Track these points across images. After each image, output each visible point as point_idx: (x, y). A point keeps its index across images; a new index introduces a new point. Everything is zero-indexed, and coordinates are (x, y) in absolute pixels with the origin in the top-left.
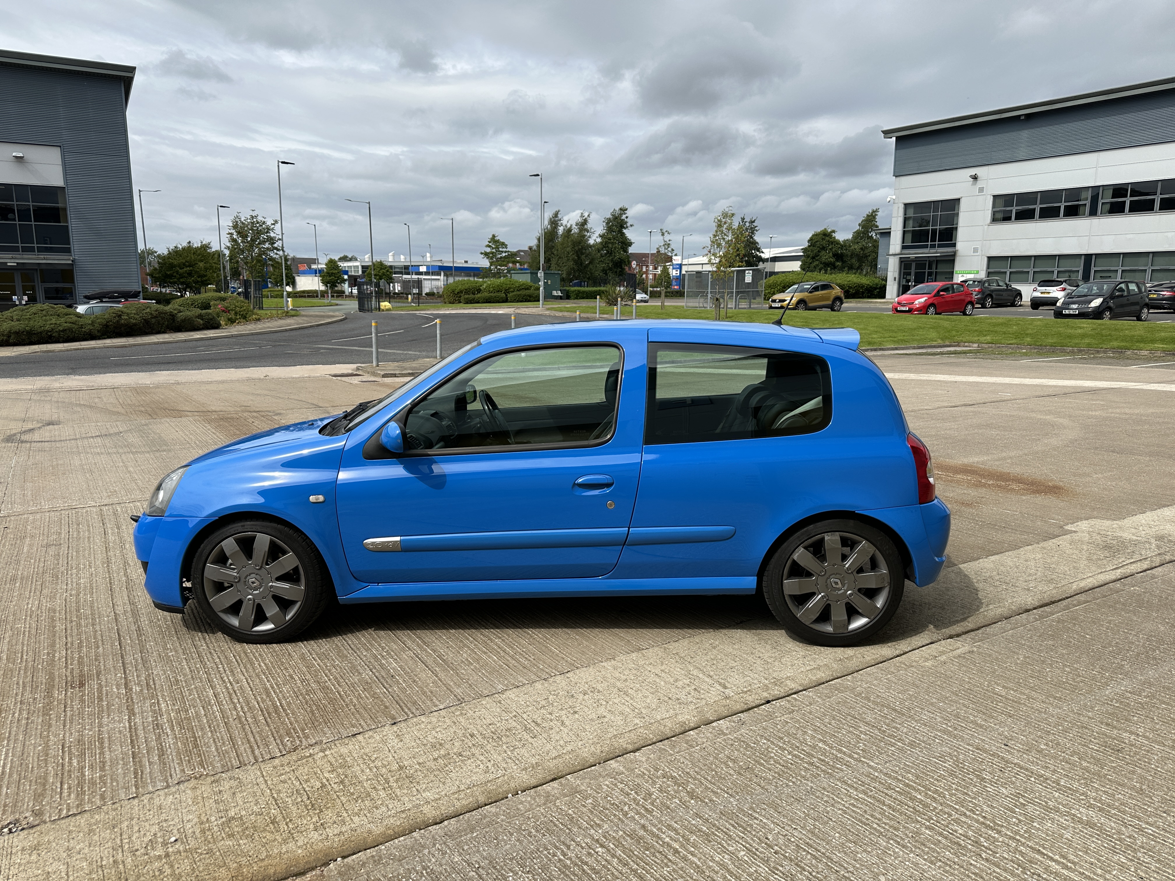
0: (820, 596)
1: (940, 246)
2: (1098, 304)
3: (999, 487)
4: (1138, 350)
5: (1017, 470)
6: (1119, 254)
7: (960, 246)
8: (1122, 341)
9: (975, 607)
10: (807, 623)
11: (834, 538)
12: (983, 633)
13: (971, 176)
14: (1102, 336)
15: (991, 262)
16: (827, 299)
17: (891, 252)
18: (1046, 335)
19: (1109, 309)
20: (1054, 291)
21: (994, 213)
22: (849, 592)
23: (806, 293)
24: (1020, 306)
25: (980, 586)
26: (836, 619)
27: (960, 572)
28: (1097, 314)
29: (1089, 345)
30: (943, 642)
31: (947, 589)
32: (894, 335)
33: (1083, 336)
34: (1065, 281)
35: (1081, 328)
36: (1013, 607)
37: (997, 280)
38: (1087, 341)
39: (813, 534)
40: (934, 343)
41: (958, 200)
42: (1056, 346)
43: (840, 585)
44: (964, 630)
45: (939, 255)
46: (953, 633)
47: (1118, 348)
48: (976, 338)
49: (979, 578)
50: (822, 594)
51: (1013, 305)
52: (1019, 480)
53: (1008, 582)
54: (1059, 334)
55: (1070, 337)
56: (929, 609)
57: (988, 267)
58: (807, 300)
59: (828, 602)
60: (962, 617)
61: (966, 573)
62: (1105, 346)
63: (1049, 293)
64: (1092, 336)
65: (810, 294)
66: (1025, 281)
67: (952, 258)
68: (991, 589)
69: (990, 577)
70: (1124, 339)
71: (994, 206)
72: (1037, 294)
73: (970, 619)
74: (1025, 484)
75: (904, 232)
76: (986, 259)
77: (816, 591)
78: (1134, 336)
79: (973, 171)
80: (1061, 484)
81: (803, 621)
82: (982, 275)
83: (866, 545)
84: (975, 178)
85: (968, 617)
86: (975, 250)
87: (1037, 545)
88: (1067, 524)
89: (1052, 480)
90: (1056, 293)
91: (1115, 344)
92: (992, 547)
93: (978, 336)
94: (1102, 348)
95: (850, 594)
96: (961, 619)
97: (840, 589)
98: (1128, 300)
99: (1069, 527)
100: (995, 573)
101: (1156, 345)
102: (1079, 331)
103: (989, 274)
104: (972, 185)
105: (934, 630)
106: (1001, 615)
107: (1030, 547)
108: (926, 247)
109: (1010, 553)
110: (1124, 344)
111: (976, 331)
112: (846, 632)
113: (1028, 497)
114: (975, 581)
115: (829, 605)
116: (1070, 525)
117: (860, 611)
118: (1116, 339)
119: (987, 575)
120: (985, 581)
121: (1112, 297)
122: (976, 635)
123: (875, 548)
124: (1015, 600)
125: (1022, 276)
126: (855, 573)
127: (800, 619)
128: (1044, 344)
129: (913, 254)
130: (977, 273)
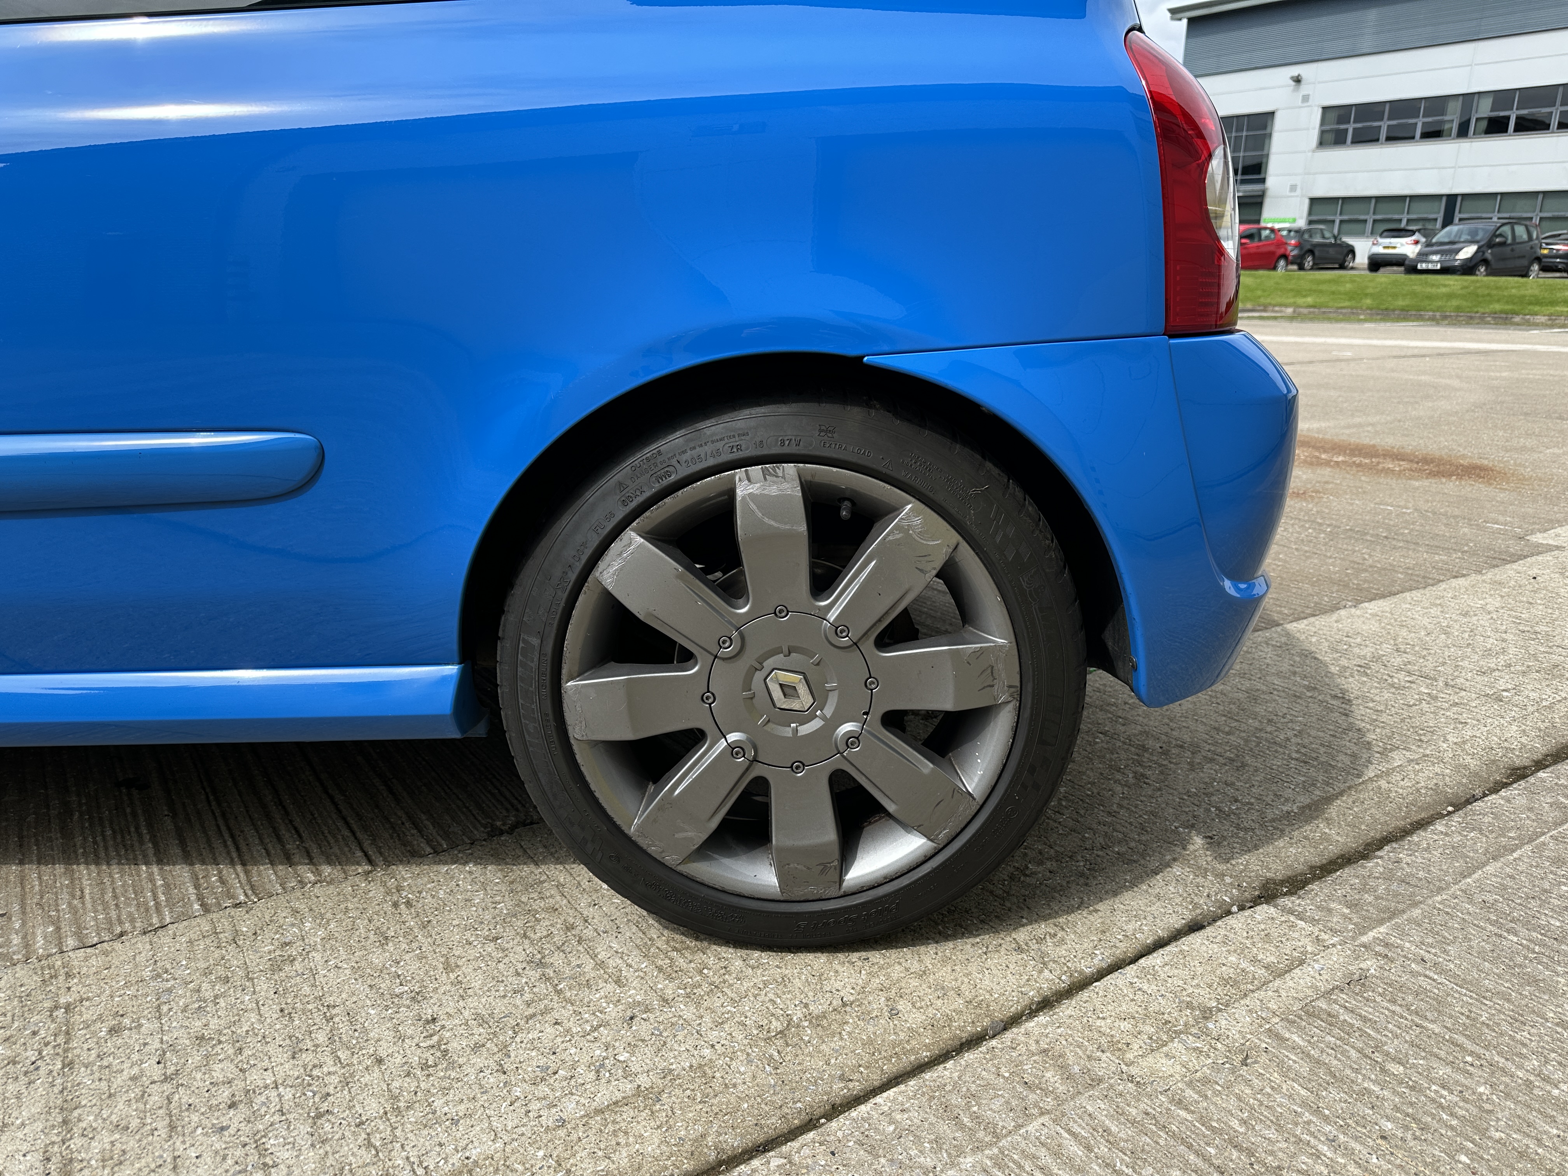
0: (723, 744)
1: (1242, 182)
2: (1469, 255)
3: (1359, 465)
4: (1531, 315)
5: (1389, 441)
6: (1495, 195)
7: (1271, 182)
8: (1507, 303)
9: (1343, 760)
10: (671, 859)
11: (773, 490)
12: (1389, 877)
13: (1292, 78)
14: (1478, 296)
15: (1314, 206)
18: (1395, 296)
19: (1485, 262)
20: (1402, 245)
21: (1322, 133)
22: (848, 727)
24: (1352, 268)
25: (1352, 685)
26: (789, 843)
27: (1288, 645)
28: (1468, 268)
29: (1458, 309)
30: (1237, 922)
31: (1253, 697)
33: (1450, 296)
34: (1419, 231)
35: (1445, 286)
36: (1468, 759)
37: (1321, 230)
38: (1455, 303)
39: (684, 471)
41: (1272, 114)
42: (1408, 311)
43: (805, 700)
44: (1317, 861)
46: (1277, 870)
47: (1501, 312)
48: (1292, 300)
49: (1344, 662)
50: (733, 737)
51: (1342, 267)
52: (1398, 456)
53: (1432, 674)
54: (1414, 294)
55: (1430, 297)
56: (1192, 767)
57: (1310, 212)
59: (758, 771)
60: (1304, 800)
61: (1306, 646)
62: (1481, 310)
63: (1394, 247)
64: (1463, 297)
66: (1361, 234)
67: (1259, 200)
68: (1387, 695)
69: (1377, 659)
70: (1510, 300)
71: (1323, 122)
72: (1379, 250)
73: (1333, 811)
74: (1412, 461)
76: (1307, 202)
77: (707, 725)
78: (1524, 296)
79: (1295, 70)
80: (1486, 462)
81: (652, 850)
82: (1302, 223)
83: (917, 521)
84: (1298, 80)
85: (1329, 800)
86: (1293, 188)
87: (1479, 577)
88: (1533, 532)
89: (1464, 457)
90: (1407, 247)
91: (1497, 307)
92: (1365, 581)
93: (1295, 296)
94: (1477, 312)
95: (849, 736)
96: (1302, 809)
97: (804, 717)
98: (1512, 250)
99: (1538, 538)
100: (1387, 648)
101: (1558, 308)
102: (1444, 290)
103: (1310, 222)
104: (1293, 90)
105: (1206, 858)
106: (1436, 789)
107: (1461, 581)
109: (1416, 595)
111: (1292, 290)
112: (833, 892)
113: (1426, 483)
114: (1334, 669)
115: (760, 786)
116: (1539, 535)
117: (891, 808)
118: (1498, 301)
119: (1368, 652)
120: (1363, 669)
121: (1490, 245)
122: (1364, 888)
123: (954, 537)
124: (1468, 733)
125: (1356, 225)
126: (868, 646)
127: (642, 842)
128: (1392, 307)
130: (1294, 221)
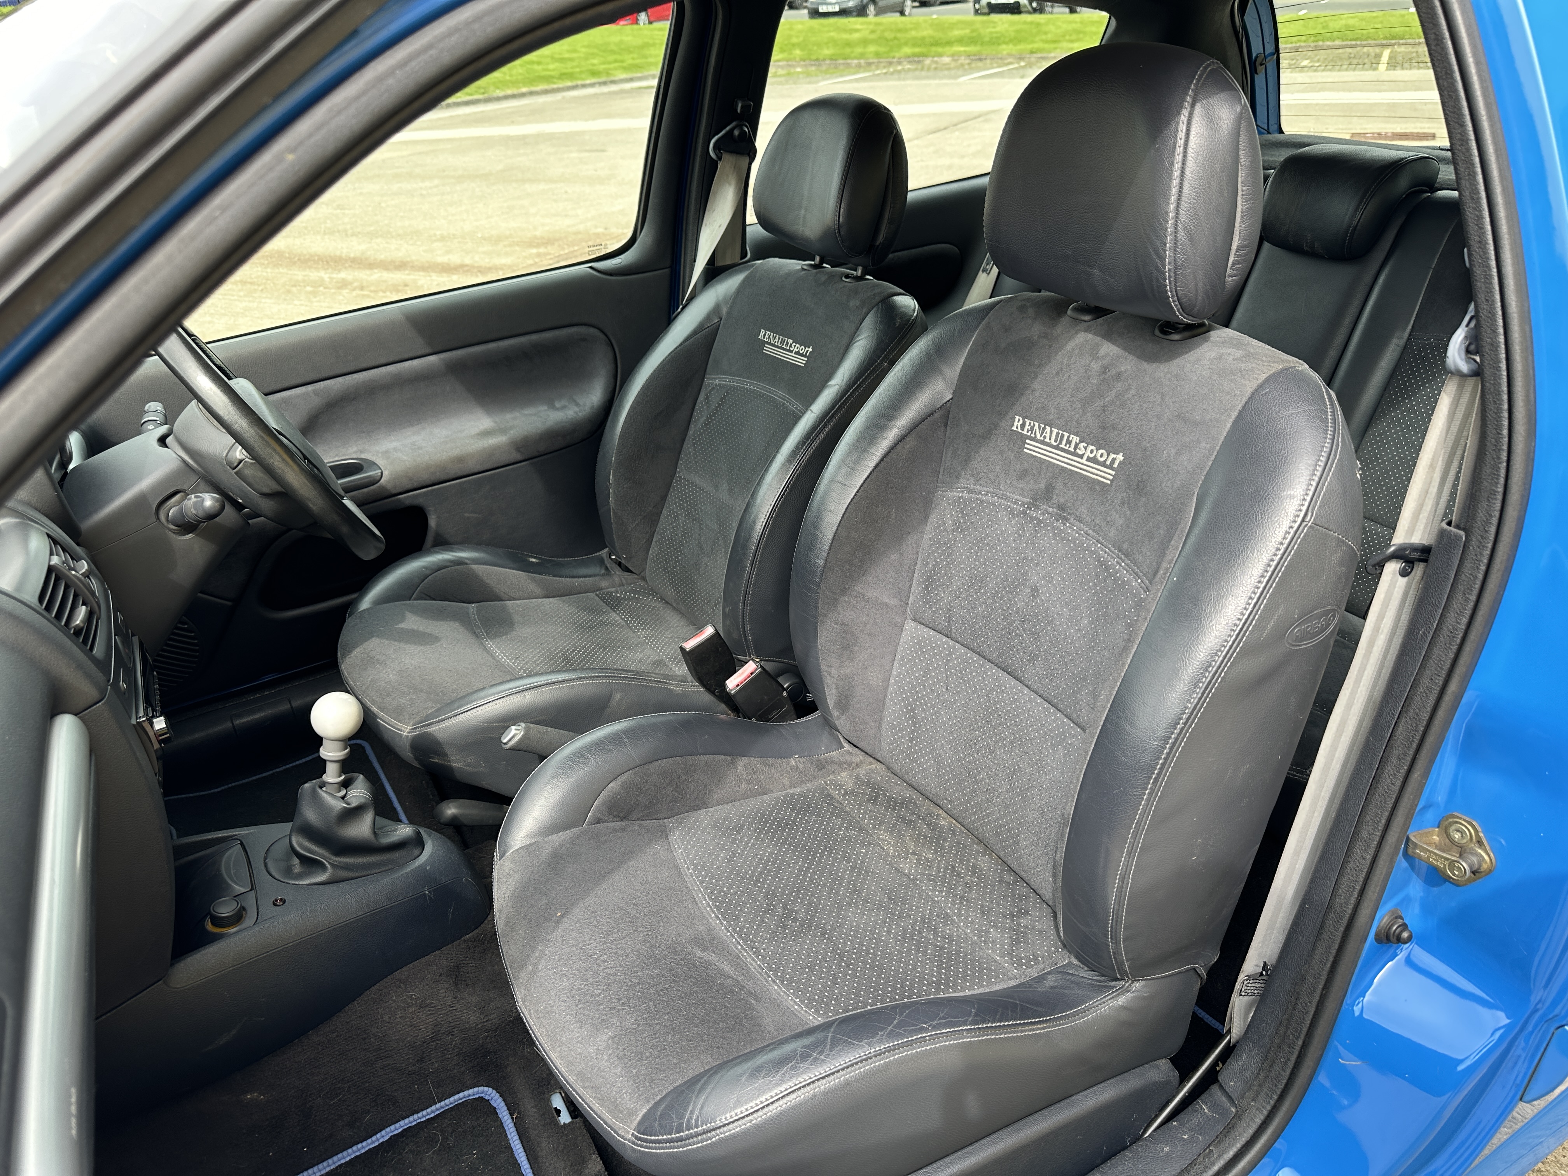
4: (938, 56)
28: (862, 9)
42: (836, 60)
47: (914, 55)
54: (833, 41)
62: (897, 55)
64: (876, 42)
101: (955, 48)
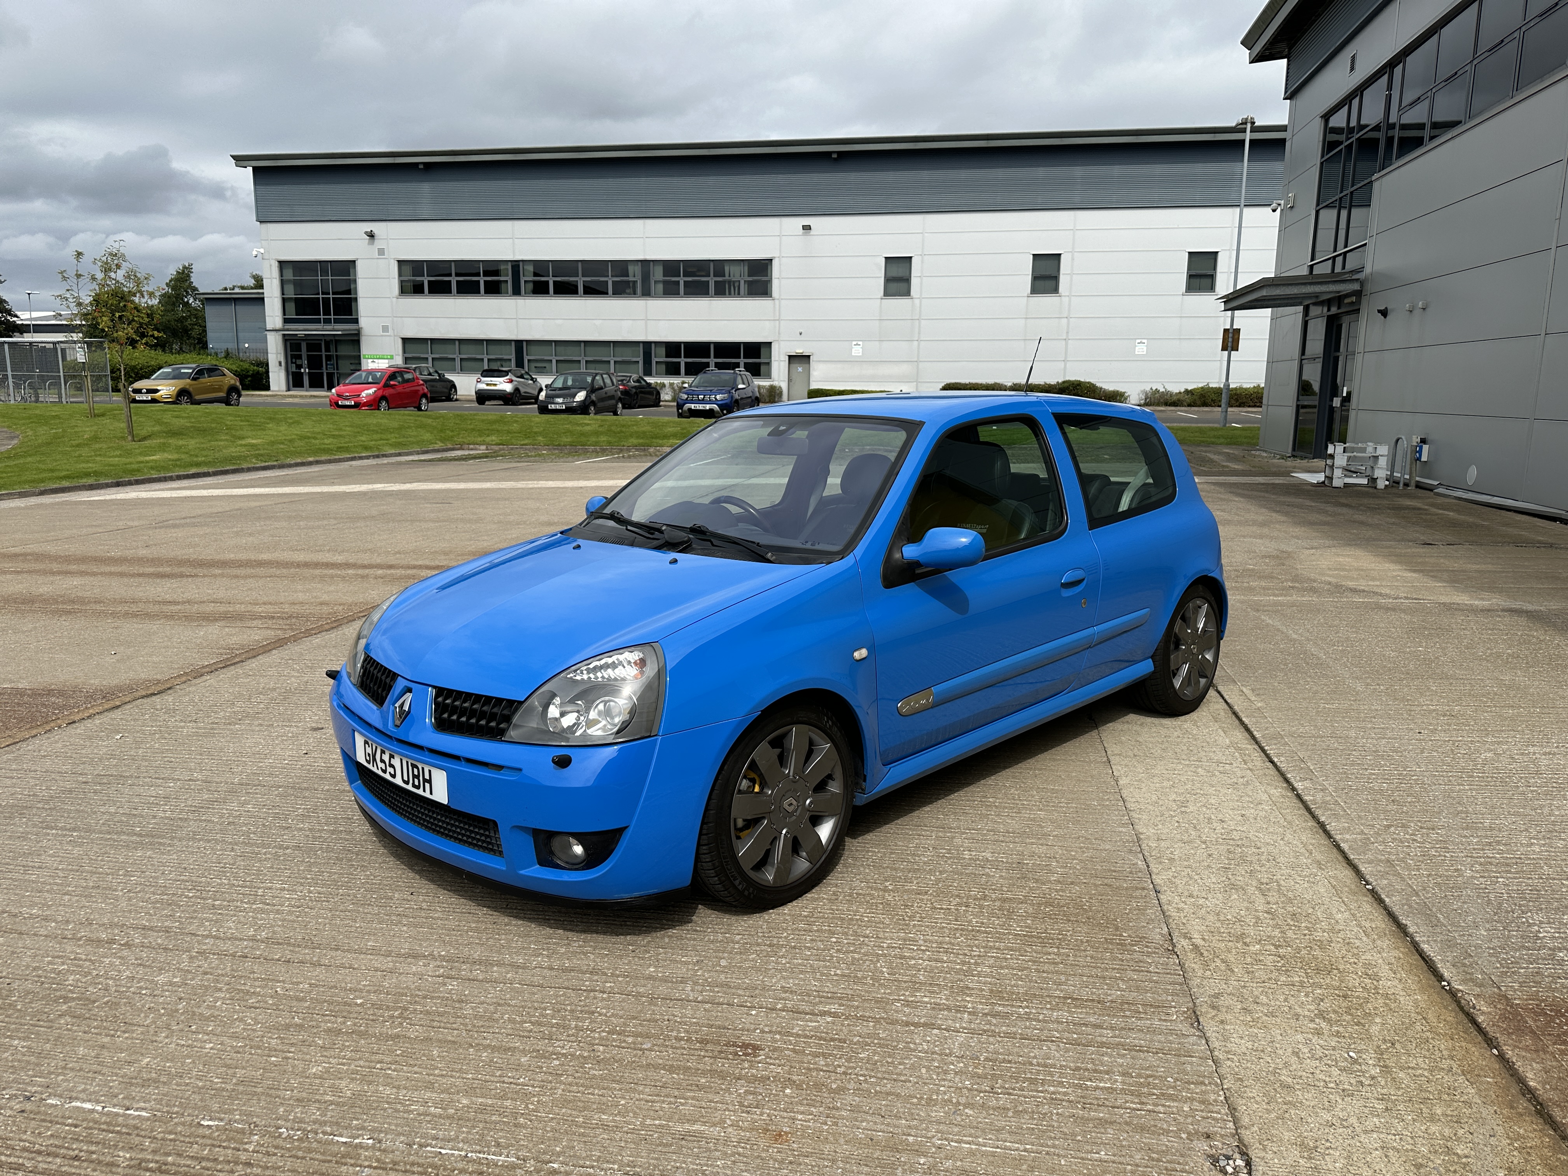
1: (337, 321)
2: (582, 398)
6: (550, 342)
7: (363, 322)
8: (638, 437)
13: (366, 233)
14: (613, 432)
15: (406, 345)
16: (219, 390)
17: (269, 327)
21: (402, 283)
23: (188, 381)
24: (457, 400)
32: (384, 436)
33: (597, 433)
34: (504, 371)
35: (588, 425)
37: (418, 367)
38: (603, 438)
40: (437, 447)
41: (353, 262)
45: (340, 333)
51: (449, 399)
55: (582, 435)
57: (404, 352)
58: (191, 389)
62: (625, 444)
63: (495, 385)
65: (194, 382)
67: (356, 338)
71: (401, 273)
72: (483, 386)
75: (284, 301)
76: (400, 341)
78: (644, 432)
79: (367, 227)
82: (399, 361)
84: (371, 235)
86: (385, 329)
90: (503, 385)
93: (470, 436)
98: (605, 393)
103: (406, 360)
104: (369, 244)
108: (318, 321)
110: (641, 441)
121: (593, 390)
125: (454, 363)
129: (301, 330)
130: (392, 358)
